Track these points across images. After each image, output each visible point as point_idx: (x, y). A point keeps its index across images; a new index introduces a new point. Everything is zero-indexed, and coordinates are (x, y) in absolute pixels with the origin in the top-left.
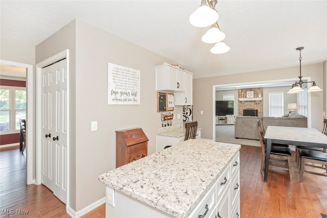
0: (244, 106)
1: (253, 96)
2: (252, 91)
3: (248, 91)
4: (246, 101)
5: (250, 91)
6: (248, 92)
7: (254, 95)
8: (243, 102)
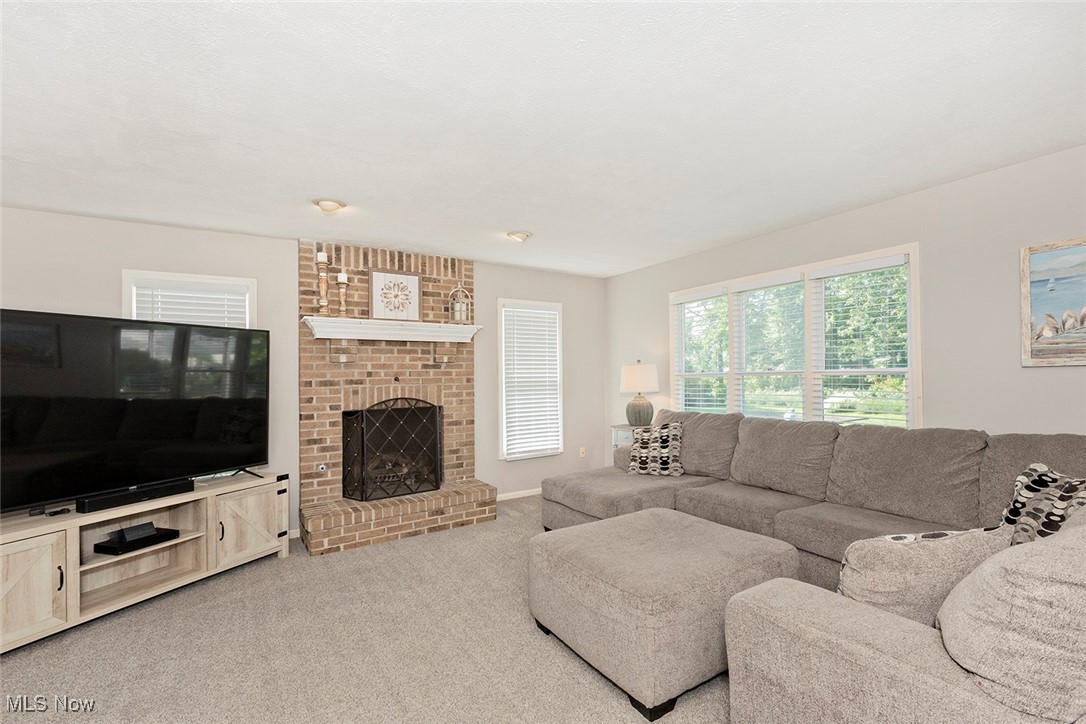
0: (351, 382)
1: (413, 310)
2: (409, 272)
3: (384, 270)
4: (362, 342)
5: (391, 271)
6: (379, 279)
7: (422, 307)
8: (345, 351)
